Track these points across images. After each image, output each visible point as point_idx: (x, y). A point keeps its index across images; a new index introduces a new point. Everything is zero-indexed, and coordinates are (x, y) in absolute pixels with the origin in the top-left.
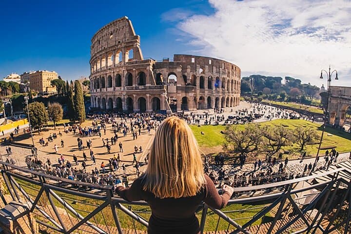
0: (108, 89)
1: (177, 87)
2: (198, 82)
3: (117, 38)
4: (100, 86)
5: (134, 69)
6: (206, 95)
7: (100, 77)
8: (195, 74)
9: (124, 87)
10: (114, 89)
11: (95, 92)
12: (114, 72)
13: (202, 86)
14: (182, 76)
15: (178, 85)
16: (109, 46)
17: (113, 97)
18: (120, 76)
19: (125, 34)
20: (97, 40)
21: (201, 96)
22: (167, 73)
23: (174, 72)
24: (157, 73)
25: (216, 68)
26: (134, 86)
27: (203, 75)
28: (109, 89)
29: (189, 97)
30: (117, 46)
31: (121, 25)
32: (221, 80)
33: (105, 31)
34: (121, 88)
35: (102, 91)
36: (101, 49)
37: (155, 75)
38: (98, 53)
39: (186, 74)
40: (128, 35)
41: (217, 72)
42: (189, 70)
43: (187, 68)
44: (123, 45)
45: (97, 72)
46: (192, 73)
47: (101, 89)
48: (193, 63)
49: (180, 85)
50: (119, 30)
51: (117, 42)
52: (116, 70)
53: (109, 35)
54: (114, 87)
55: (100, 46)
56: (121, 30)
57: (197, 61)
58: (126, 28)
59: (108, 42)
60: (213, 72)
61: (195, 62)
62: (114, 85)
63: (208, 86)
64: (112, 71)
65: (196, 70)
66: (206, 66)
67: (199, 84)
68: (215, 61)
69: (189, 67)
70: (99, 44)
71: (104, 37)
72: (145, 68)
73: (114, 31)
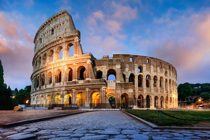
0: (47, 86)
1: (116, 83)
2: (136, 80)
3: (58, 34)
4: (40, 84)
5: (74, 64)
6: (144, 93)
7: (40, 75)
8: (133, 73)
9: (63, 83)
10: (54, 85)
11: (34, 90)
13: (140, 85)
14: (121, 73)
16: (50, 42)
18: (60, 71)
19: (66, 29)
21: (139, 94)
22: (107, 70)
23: (114, 69)
24: (97, 70)
25: (154, 67)
26: (74, 80)
27: (141, 74)
29: (128, 94)
30: (58, 41)
32: (159, 79)
33: (47, 28)
34: (60, 84)
36: (42, 47)
39: (125, 73)
41: (154, 71)
44: (64, 40)
46: (130, 72)
47: (40, 87)
48: (131, 63)
49: (120, 82)
50: (60, 25)
51: (58, 38)
52: (56, 66)
53: (51, 31)
54: (53, 83)
55: (42, 44)
56: (62, 25)
57: (135, 60)
58: (67, 23)
59: (49, 39)
60: (150, 71)
61: (133, 61)
62: (54, 82)
63: (146, 85)
64: (53, 67)
65: (134, 69)
66: (143, 65)
67: (137, 83)
68: (152, 60)
69: (127, 65)
70: (41, 42)
71: (45, 35)
72: (85, 62)
73: (55, 27)
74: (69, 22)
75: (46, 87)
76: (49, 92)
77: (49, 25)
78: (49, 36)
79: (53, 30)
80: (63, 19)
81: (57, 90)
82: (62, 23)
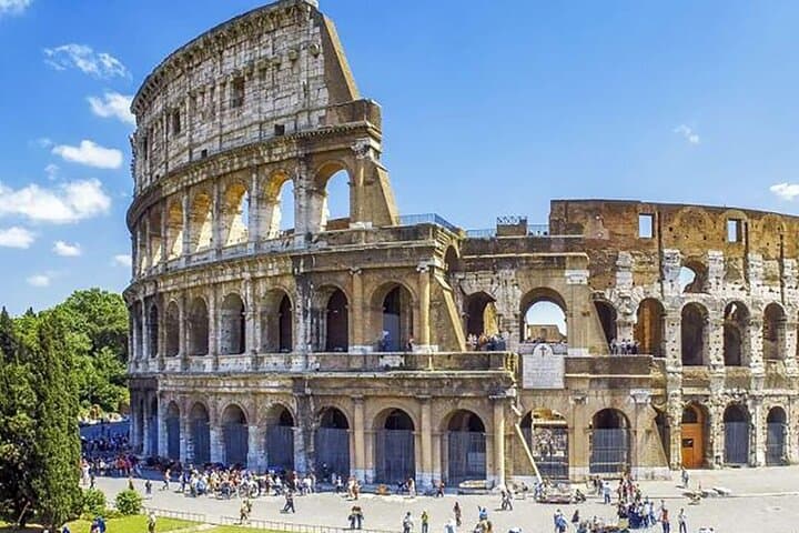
1: (567, 360)
2: (673, 338)
3: (266, 108)
4: (185, 343)
5: (356, 271)
7: (184, 298)
8: (655, 294)
9: (306, 356)
10: (257, 360)
12: (254, 280)
13: (693, 352)
14: (590, 307)
15: (573, 353)
16: (227, 145)
17: (245, 403)
18: (286, 298)
19: (306, 89)
20: (166, 110)
21: (688, 402)
22: (519, 293)
23: (554, 285)
24: (468, 292)
25: (766, 258)
26: (355, 350)
27: (700, 301)
28: (229, 363)
29: (629, 411)
31: (285, 39)
32: (792, 318)
33: (206, 68)
35: (193, 368)
36: (186, 159)
37: (460, 303)
38: (171, 175)
39: (612, 297)
40: (323, 97)
41: (769, 278)
42: (624, 280)
43: (616, 269)
45: (168, 272)
46: (640, 289)
47: (185, 361)
48: (649, 244)
49: (585, 353)
50: (278, 65)
51: (270, 131)
52: (265, 271)
53: (228, 86)
54: (254, 352)
55: (183, 140)
56: (286, 65)
57: (665, 232)
58: (311, 59)
59: (222, 127)
60: (747, 281)
61: (653, 236)
62: (255, 344)
63: (724, 355)
64: (247, 275)
65: (662, 274)
66: (710, 253)
67: (678, 346)
68: (755, 227)
69: (625, 258)
70: (177, 129)
71: (199, 99)
72: (411, 264)
73: (252, 70)
74: (321, 57)
75: (216, 363)
76: (234, 390)
77: (221, 53)
78: (223, 109)
79: (239, 84)
80: (290, 38)
81: (272, 390)
82: (285, 59)
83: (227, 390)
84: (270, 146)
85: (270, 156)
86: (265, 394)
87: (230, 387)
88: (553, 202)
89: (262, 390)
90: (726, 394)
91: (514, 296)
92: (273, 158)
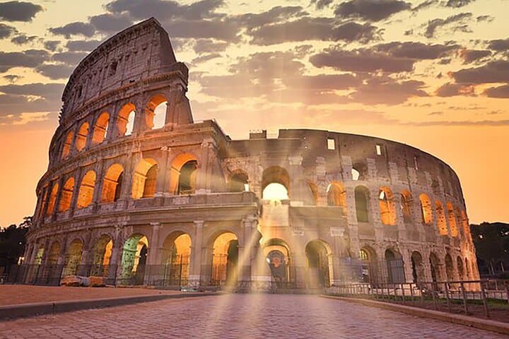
0: (75, 213)
1: (290, 208)
3: (126, 73)
5: (165, 148)
6: (378, 243)
9: (127, 201)
15: (294, 204)
16: (103, 95)
19: (149, 61)
21: (363, 244)
22: (261, 170)
23: (282, 165)
25: (399, 165)
26: (158, 194)
27: (365, 185)
29: (329, 243)
31: (141, 41)
32: (416, 199)
33: (100, 63)
34: (115, 207)
39: (314, 180)
41: (401, 178)
42: (321, 171)
44: (142, 88)
46: (330, 176)
48: (333, 152)
49: (301, 205)
50: (136, 53)
51: (127, 84)
52: (110, 154)
53: (109, 68)
54: (96, 203)
55: (82, 100)
56: (140, 52)
57: (342, 147)
58: (154, 47)
59: (101, 87)
60: (390, 177)
61: (336, 149)
62: (97, 199)
65: (342, 169)
66: (368, 159)
67: (354, 210)
68: (391, 148)
69: (321, 159)
70: (80, 96)
71: (93, 78)
72: (198, 142)
73: (122, 58)
74: (159, 46)
75: (72, 214)
76: (78, 229)
77: (108, 53)
78: (104, 79)
80: (144, 40)
81: (103, 225)
82: (140, 49)
83: (75, 229)
84: (125, 90)
85: (124, 95)
86: (98, 228)
87: (76, 227)
88: (280, 130)
89: (96, 226)
90: (385, 241)
91: (258, 171)
92: (126, 96)
